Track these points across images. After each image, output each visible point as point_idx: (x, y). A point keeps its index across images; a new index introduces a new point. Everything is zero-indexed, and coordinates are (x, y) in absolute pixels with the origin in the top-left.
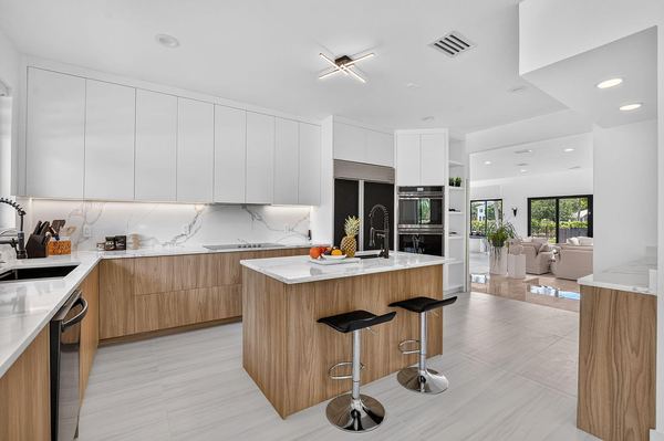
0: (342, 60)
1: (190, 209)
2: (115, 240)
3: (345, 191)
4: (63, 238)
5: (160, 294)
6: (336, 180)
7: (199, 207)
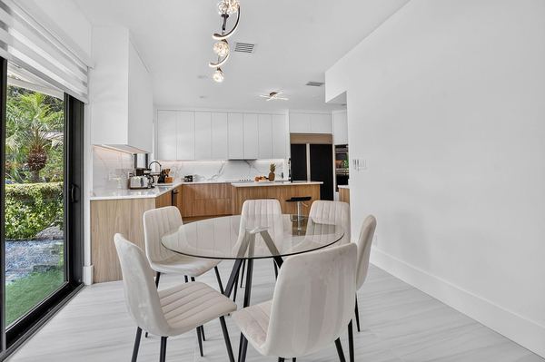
0: (272, 94)
1: (219, 163)
2: (188, 177)
3: (297, 150)
4: (170, 176)
5: (205, 200)
6: (292, 145)
7: (223, 162)
